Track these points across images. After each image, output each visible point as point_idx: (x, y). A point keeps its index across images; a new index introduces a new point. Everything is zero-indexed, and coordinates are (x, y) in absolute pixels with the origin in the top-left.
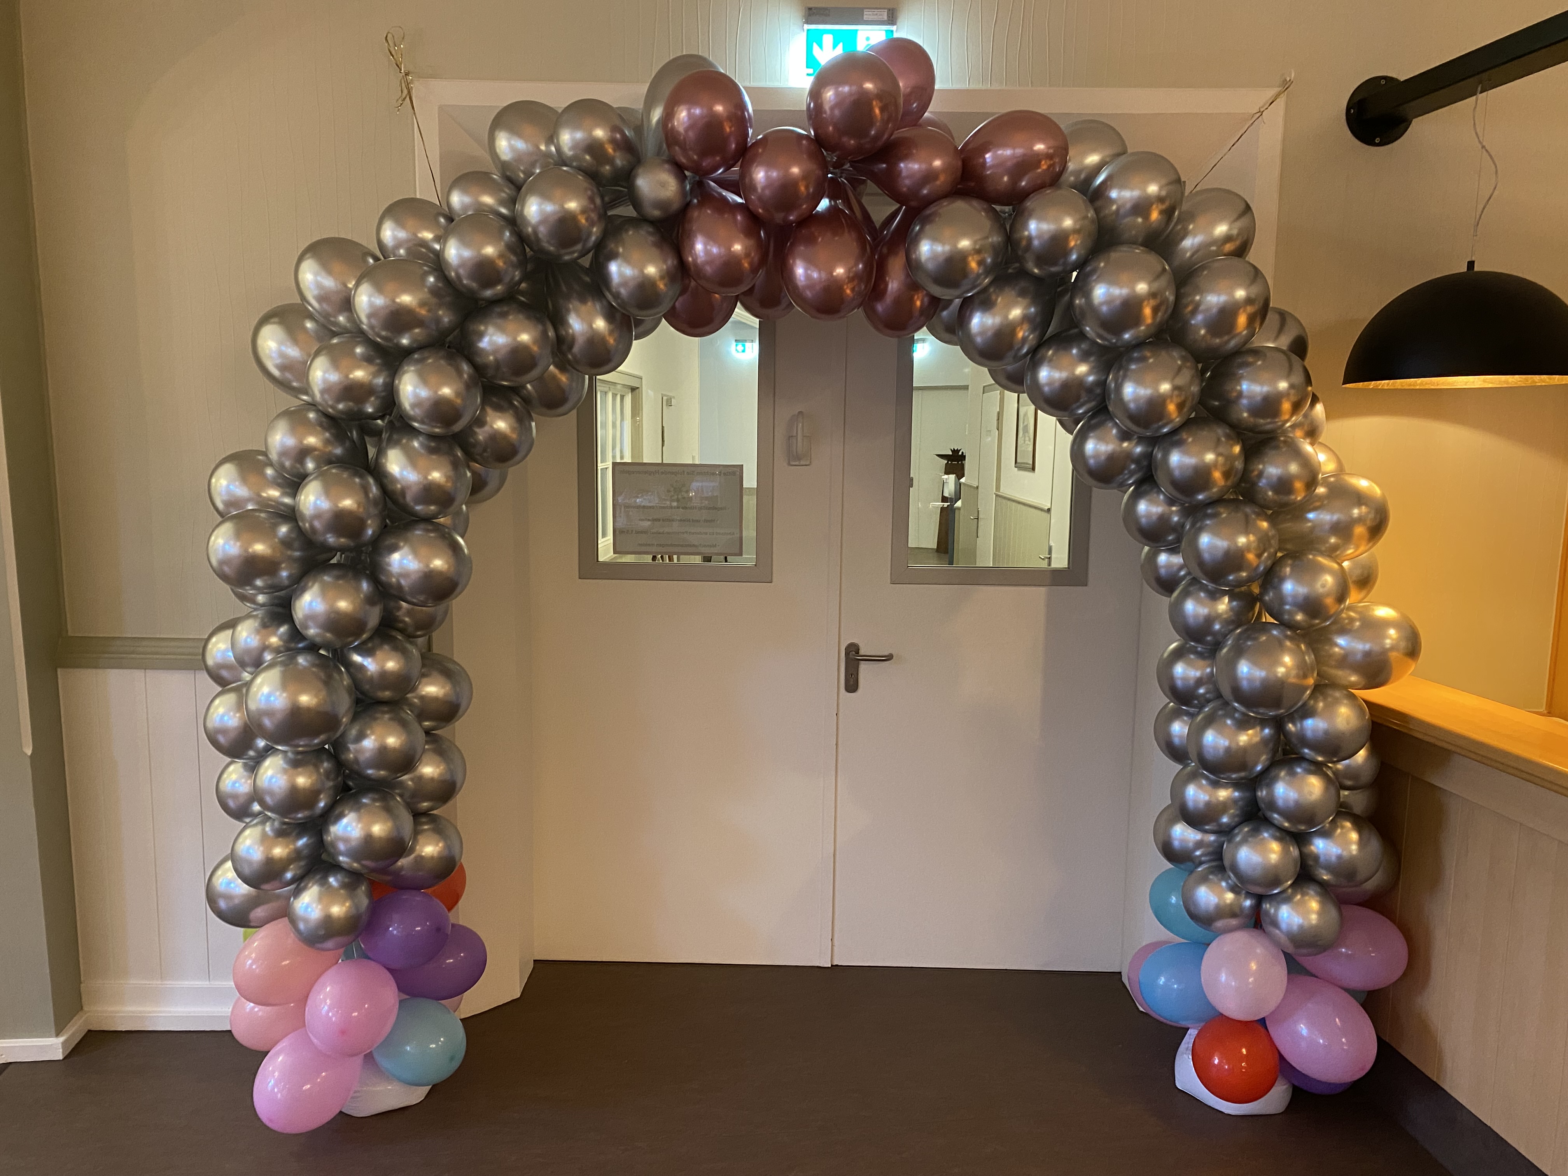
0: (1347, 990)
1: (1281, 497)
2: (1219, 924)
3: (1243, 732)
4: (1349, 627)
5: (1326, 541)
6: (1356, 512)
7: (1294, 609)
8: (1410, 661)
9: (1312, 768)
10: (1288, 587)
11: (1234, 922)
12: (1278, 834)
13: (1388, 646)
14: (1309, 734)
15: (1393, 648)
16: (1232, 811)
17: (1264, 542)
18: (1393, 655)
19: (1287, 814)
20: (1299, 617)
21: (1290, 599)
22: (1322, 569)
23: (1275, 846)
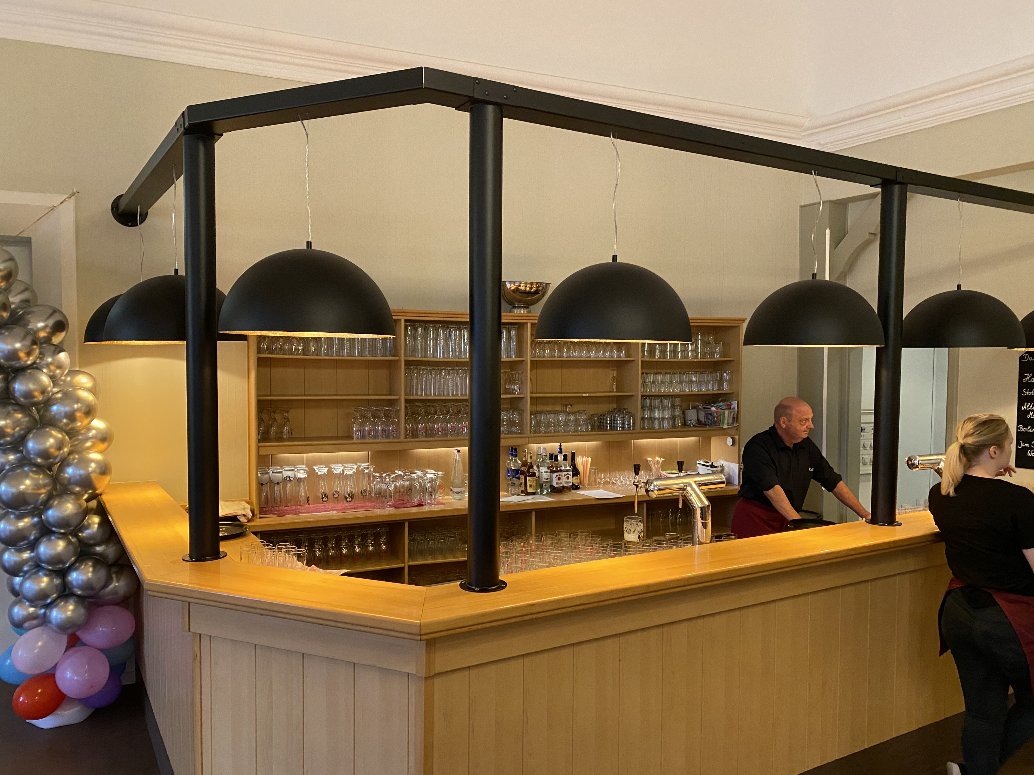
0: (98, 649)
1: (29, 400)
2: (26, 625)
3: (20, 521)
4: (72, 462)
5: (61, 421)
6: (76, 406)
7: (35, 457)
8: (103, 477)
9: (60, 536)
10: (30, 445)
11: (35, 622)
12: (48, 573)
13: (90, 471)
14: (51, 520)
15: (92, 472)
16: (30, 563)
17: (17, 423)
18: (93, 476)
19: (49, 562)
20: (39, 460)
21: (32, 452)
22: (51, 436)
23: (45, 579)
